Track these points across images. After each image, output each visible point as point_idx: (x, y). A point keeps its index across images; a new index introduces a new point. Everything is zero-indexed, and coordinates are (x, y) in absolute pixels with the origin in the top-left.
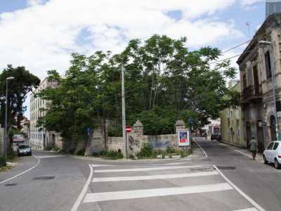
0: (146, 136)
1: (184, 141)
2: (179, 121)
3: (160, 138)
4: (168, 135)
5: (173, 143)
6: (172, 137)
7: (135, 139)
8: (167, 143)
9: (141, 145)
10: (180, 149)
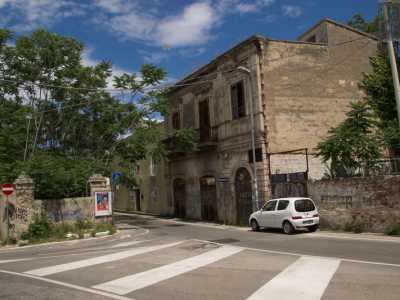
0: (39, 202)
1: (104, 208)
2: (95, 176)
3: (64, 203)
4: (78, 199)
5: (86, 211)
6: (85, 202)
7: (17, 206)
8: (75, 212)
9: (29, 217)
10: (98, 221)
